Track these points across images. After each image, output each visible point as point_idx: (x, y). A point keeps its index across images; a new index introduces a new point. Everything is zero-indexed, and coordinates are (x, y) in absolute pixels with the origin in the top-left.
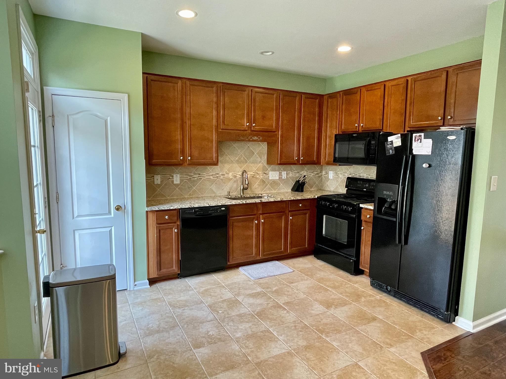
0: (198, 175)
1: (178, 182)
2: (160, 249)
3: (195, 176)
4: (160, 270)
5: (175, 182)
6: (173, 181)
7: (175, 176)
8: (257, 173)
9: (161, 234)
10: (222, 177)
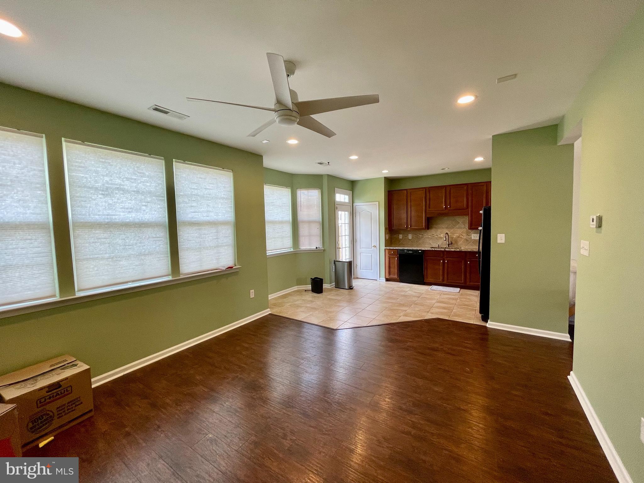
0: (421, 235)
1: (411, 238)
2: (390, 266)
3: (420, 235)
4: (390, 275)
5: (409, 238)
6: (408, 238)
7: (409, 235)
8: (462, 235)
9: (391, 259)
10: (436, 236)
